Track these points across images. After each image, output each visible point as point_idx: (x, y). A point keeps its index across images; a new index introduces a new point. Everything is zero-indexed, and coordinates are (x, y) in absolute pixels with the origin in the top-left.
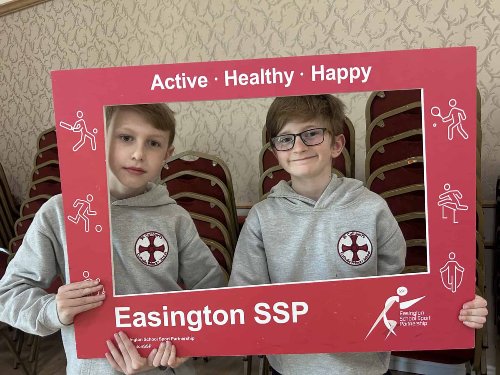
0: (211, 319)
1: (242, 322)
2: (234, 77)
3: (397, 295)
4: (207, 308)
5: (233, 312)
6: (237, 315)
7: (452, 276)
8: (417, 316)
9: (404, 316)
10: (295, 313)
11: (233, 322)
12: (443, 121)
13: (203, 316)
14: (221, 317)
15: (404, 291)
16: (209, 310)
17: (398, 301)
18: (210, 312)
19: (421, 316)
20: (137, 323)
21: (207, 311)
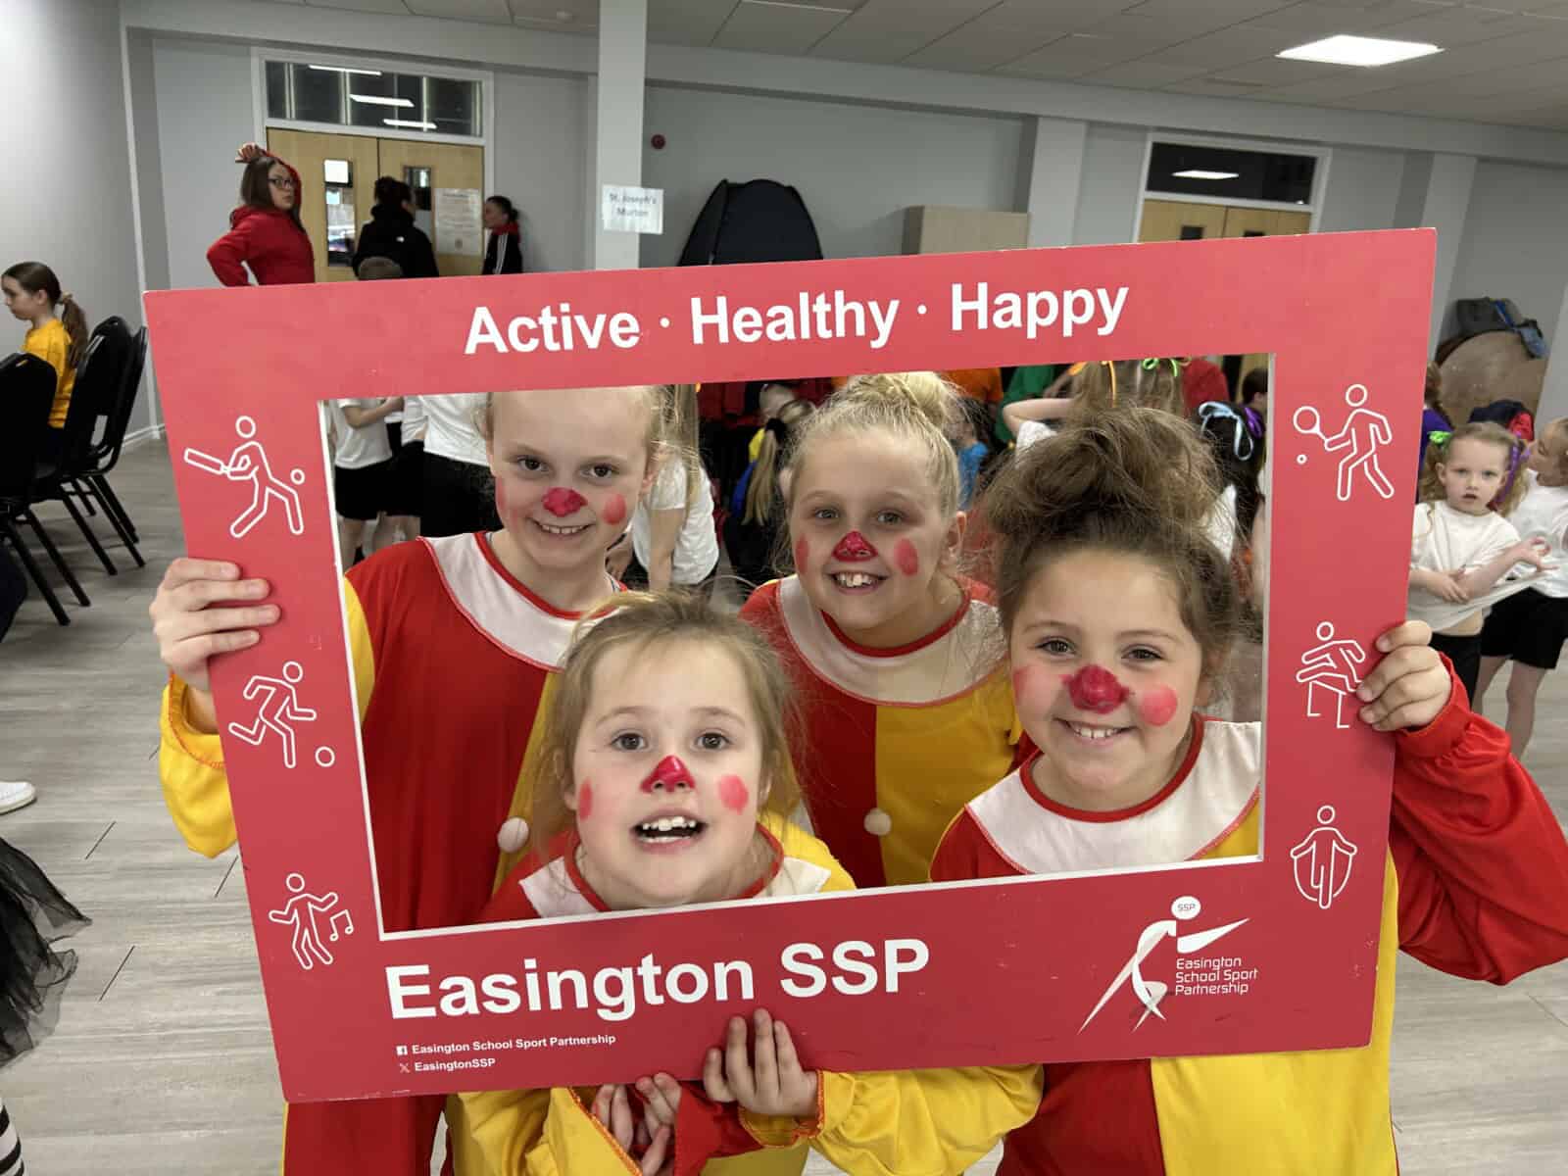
0: (661, 989)
1: (748, 993)
2: (720, 318)
3: (1172, 918)
4: (648, 960)
5: (721, 970)
6: (734, 978)
7: (1323, 868)
8: (1223, 969)
9: (1189, 971)
10: (893, 968)
11: (722, 994)
12: (1326, 446)
13: (638, 982)
14: (687, 983)
15: (1192, 906)
16: (655, 964)
17: (1173, 933)
18: (658, 970)
19: (1233, 971)
20: (451, 1006)
21: (649, 969)
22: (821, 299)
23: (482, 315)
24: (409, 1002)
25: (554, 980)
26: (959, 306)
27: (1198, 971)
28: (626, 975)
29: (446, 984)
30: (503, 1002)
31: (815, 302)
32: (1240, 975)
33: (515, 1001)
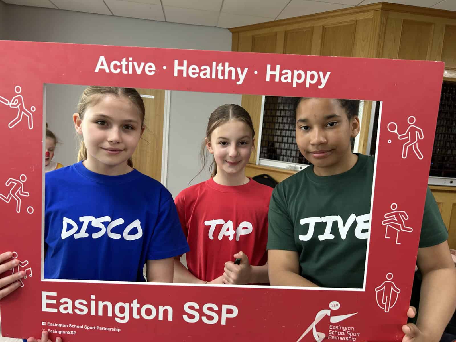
0: (139, 313)
1: (170, 318)
2: (184, 68)
3: (329, 309)
4: (135, 301)
5: (161, 309)
6: (166, 312)
7: (387, 296)
8: (347, 331)
9: (334, 330)
10: (225, 316)
11: (161, 318)
12: (399, 137)
13: (131, 309)
14: (149, 312)
15: (337, 305)
16: (138, 303)
17: (329, 315)
18: (138, 306)
19: (351, 332)
20: (63, 310)
21: (135, 304)
22: (220, 65)
23: (102, 59)
24: (49, 306)
25: (101, 304)
26: (269, 72)
27: (338, 331)
28: (127, 306)
29: (62, 301)
30: (81, 310)
31: (218, 66)
32: (353, 334)
33: (86, 311)
